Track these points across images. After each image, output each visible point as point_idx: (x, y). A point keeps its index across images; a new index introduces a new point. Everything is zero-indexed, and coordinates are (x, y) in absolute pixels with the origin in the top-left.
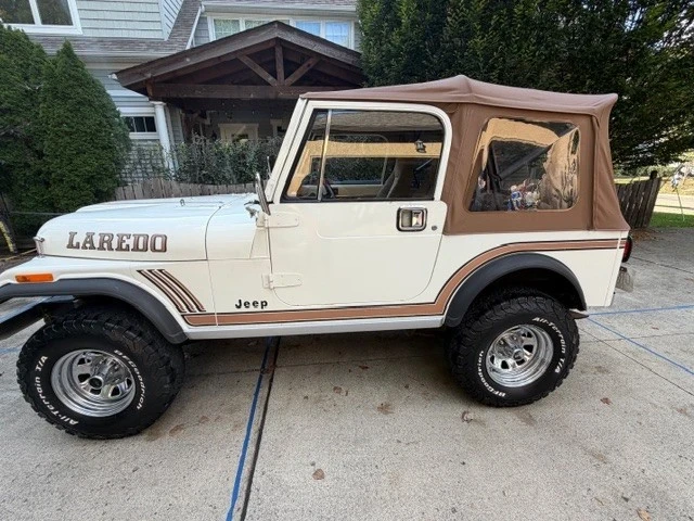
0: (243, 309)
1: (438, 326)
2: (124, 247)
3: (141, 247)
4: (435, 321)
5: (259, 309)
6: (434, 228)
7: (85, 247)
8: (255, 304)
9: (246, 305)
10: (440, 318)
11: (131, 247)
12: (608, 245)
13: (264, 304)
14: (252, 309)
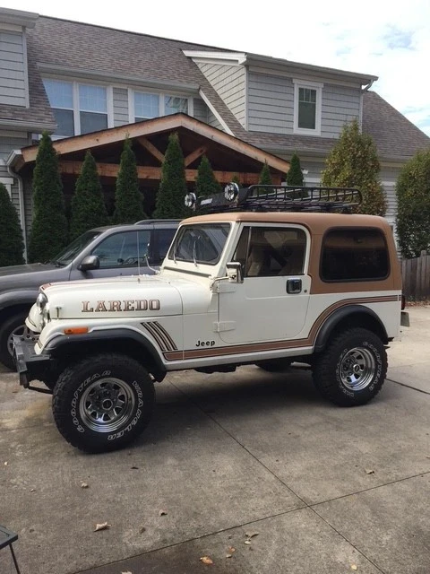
0: (201, 347)
1: (310, 353)
2: (130, 308)
3: (142, 307)
4: (308, 349)
5: (209, 346)
6: (306, 291)
7: (98, 310)
8: (208, 343)
9: (203, 344)
10: (311, 347)
11: (136, 308)
12: (392, 299)
13: (213, 343)
14: (206, 347)
